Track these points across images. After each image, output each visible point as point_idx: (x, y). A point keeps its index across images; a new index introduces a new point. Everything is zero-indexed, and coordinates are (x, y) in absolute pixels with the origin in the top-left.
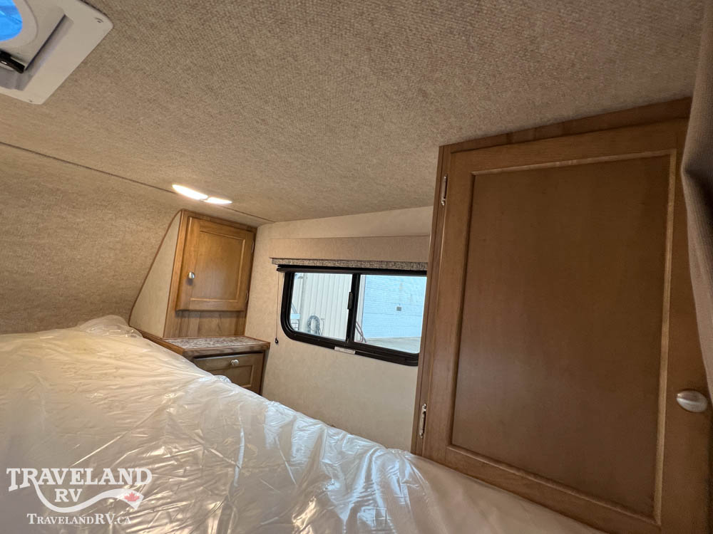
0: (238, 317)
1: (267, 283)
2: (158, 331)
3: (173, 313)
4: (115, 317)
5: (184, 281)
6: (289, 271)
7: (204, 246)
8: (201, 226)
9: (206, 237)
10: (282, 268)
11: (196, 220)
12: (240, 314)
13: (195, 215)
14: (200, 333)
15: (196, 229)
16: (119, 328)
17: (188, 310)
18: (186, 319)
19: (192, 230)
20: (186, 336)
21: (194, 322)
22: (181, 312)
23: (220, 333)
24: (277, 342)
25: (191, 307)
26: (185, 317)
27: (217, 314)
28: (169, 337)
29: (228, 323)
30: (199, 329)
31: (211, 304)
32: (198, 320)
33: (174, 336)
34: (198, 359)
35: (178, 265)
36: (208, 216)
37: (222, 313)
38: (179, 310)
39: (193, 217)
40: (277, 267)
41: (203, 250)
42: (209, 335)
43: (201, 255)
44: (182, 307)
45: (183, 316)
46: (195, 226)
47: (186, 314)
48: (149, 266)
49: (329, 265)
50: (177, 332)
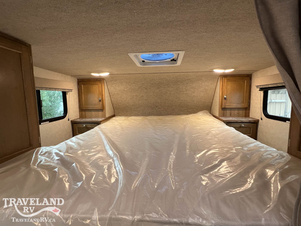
0: (246, 110)
1: (257, 96)
2: (217, 115)
3: (221, 109)
4: (206, 111)
5: (223, 98)
6: (265, 90)
7: (230, 86)
8: (227, 79)
9: (229, 83)
10: (261, 89)
11: (225, 78)
12: (247, 109)
13: (224, 76)
14: (231, 115)
15: (226, 80)
16: (207, 114)
17: (226, 108)
18: (225, 111)
19: (224, 82)
20: (226, 116)
21: (228, 112)
22: (223, 109)
23: (239, 116)
24: (262, 119)
25: (226, 107)
26: (225, 110)
27: (237, 109)
28: (220, 117)
29: (242, 112)
30: (230, 114)
31: (234, 105)
32: (230, 111)
33: (222, 116)
34: (228, 123)
35: (221, 94)
36: (229, 75)
37: (238, 109)
38: (223, 108)
39: (224, 77)
40: (259, 89)
41: (229, 87)
42: (234, 116)
43: (228, 89)
44: (223, 107)
45: (224, 110)
46: (225, 80)
47: (225, 109)
48: (213, 95)
49: (280, 85)
50: (223, 115)
